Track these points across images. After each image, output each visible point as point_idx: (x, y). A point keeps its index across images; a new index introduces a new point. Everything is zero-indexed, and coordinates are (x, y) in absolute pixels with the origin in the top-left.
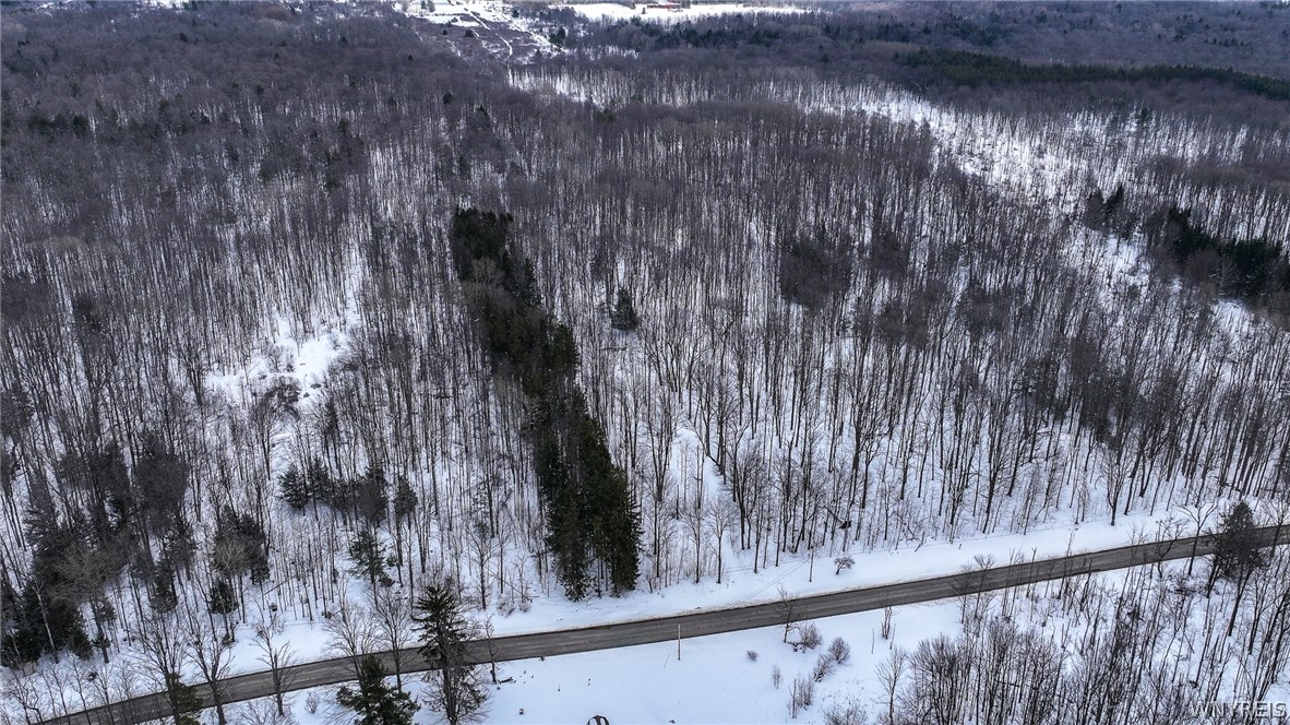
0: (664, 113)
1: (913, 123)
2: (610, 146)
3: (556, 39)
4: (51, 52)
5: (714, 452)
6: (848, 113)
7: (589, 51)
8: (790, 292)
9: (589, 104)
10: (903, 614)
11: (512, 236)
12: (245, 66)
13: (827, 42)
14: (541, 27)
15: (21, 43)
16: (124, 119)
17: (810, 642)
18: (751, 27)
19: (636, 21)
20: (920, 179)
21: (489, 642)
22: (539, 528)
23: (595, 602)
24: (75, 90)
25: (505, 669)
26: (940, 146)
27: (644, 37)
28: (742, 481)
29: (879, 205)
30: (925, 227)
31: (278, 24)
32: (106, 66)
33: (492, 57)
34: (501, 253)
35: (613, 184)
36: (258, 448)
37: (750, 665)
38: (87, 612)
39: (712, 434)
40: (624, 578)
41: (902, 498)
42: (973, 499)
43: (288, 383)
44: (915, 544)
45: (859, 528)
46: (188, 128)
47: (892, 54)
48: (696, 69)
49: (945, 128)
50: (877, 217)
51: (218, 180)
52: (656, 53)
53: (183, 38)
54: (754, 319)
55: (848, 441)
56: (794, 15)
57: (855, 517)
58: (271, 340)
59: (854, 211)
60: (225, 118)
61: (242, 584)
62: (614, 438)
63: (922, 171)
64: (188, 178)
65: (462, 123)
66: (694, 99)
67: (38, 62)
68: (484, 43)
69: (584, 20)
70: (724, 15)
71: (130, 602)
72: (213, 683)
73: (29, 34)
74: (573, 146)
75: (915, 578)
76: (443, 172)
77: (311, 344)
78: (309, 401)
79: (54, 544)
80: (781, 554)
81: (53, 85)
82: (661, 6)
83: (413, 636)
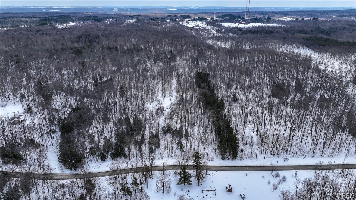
0: (244, 51)
1: (307, 55)
2: (231, 58)
3: (218, 31)
4: (110, 32)
5: (255, 130)
6: (290, 52)
7: (225, 35)
8: (274, 95)
9: (225, 48)
10: (300, 172)
11: (209, 78)
12: (150, 37)
13: (285, 33)
14: (214, 28)
15: (104, 30)
16: (126, 48)
17: (277, 176)
18: (265, 29)
19: (236, 27)
20: (309, 70)
21: (206, 166)
22: (216, 143)
23: (228, 161)
24: (115, 41)
25: (209, 172)
26: (314, 61)
27: (239, 31)
28: (263, 139)
29: (297, 75)
30: (309, 82)
31: (155, 27)
32: (121, 36)
33: (203, 35)
34: (207, 82)
35: (232, 67)
36: (157, 120)
37: (263, 179)
38: (126, 149)
39: (255, 127)
40: (234, 156)
41: (301, 146)
42: (319, 148)
43: (161, 107)
44: (304, 157)
45: (290, 152)
46: (139, 50)
47: (302, 37)
48: (251, 41)
49: (316, 57)
50: (297, 78)
51: (145, 62)
52: (242, 36)
53: (136, 30)
54: (266, 102)
55: (288, 131)
56: (276, 26)
57: (289, 149)
58: (157, 98)
59: (291, 76)
60: (146, 48)
61: (154, 148)
62: (233, 126)
63: (309, 68)
64: (139, 61)
65: (197, 52)
66: (251, 47)
67: (108, 35)
68: (201, 32)
69: (224, 27)
70: (259, 26)
71: (134, 150)
72: (151, 167)
73: (105, 28)
74: (222, 58)
75: (303, 165)
76: (192, 63)
77: (165, 99)
78: (167, 111)
79: (120, 137)
80: (271, 155)
81: (111, 40)
82: (242, 24)
83: (191, 163)
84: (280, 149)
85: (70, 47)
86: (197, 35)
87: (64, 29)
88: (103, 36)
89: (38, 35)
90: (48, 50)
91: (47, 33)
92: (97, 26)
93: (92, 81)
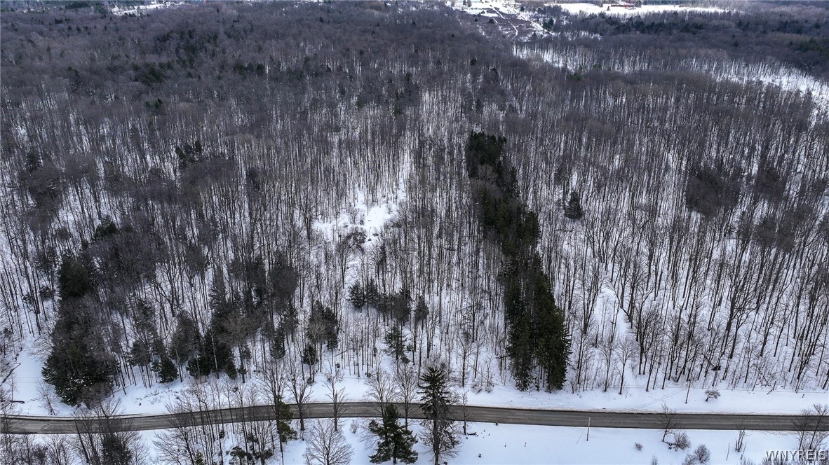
0: (615, 77)
1: (799, 92)
2: (576, 97)
3: (547, 26)
4: (249, 26)
5: (626, 306)
6: (749, 82)
7: (568, 34)
8: (692, 202)
9: (565, 69)
10: (752, 436)
11: (505, 152)
12: (355, 38)
13: (738, 32)
14: (538, 18)
15: (234, 21)
16: (284, 67)
17: (681, 444)
18: (683, 21)
19: (602, 15)
20: (800, 131)
21: (464, 408)
22: (503, 340)
23: (535, 393)
24: (260, 49)
25: (473, 427)
26: (819, 109)
27: (607, 26)
28: (644, 328)
29: (766, 148)
30: (800, 166)
31: (376, 13)
32: (277, 36)
33: (504, 36)
34: (497, 162)
35: (576, 122)
36: (339, 268)
37: (636, 452)
38: (236, 352)
39: (626, 294)
40: (555, 381)
41: (761, 355)
42: (817, 364)
43: (360, 231)
44: (768, 389)
45: (726, 371)
46: (319, 74)
47: (787, 42)
48: (640, 49)
49: (825, 96)
50: (764, 156)
51: (332, 106)
52: (614, 37)
53: (321, 20)
54: (665, 219)
55: (724, 311)
56: (716, 13)
57: (724, 363)
58: (353, 204)
59: (747, 151)
60: (340, 69)
61: (321, 348)
62: (558, 289)
63: (802, 126)
64: (316, 104)
65: (481, 79)
66: (637, 68)
67: (243, 33)
68: (500, 27)
69: (567, 14)
70: (665, 12)
71: (259, 349)
72: (300, 405)
73: (239, 16)
74: (551, 96)
75: (765, 413)
76: (465, 108)
77: (375, 209)
78: (371, 244)
79: (223, 310)
80: (667, 381)
81: (248, 46)
82: (620, 6)
83: (417, 396)
84: (698, 363)
85: (133, 64)
86: (490, 35)
87: (129, 18)
88: (229, 36)
89: (55, 33)
90: (70, 69)
91: (80, 26)
92: (218, 11)
93: (174, 154)
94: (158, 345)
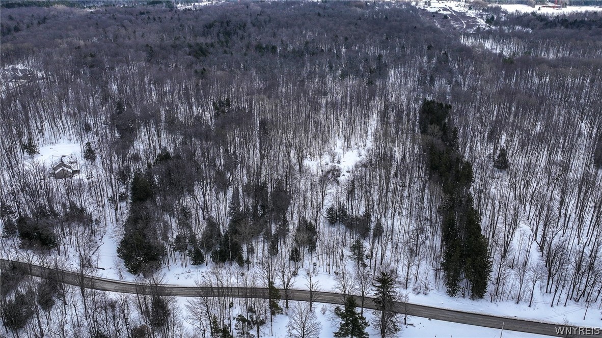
0: (542, 62)
2: (509, 76)
3: (489, 21)
4: (268, 19)
5: (539, 239)
7: (505, 28)
8: (599, 162)
9: (501, 54)
11: (450, 116)
12: (342, 28)
14: (482, 15)
15: (258, 15)
16: (290, 48)
19: (534, 14)
21: (406, 305)
22: (439, 257)
23: (461, 299)
24: (274, 35)
25: (411, 319)
27: (537, 22)
28: (552, 257)
31: (359, 10)
32: (288, 26)
33: (455, 29)
34: (443, 123)
35: (507, 95)
36: (320, 194)
38: (245, 248)
39: (539, 230)
40: (478, 291)
43: (337, 168)
46: (315, 53)
48: (564, 40)
51: (323, 77)
52: (543, 31)
53: (319, 15)
58: (333, 148)
60: (330, 50)
61: (304, 251)
62: (485, 222)
64: (311, 75)
65: (435, 60)
66: (560, 55)
67: (263, 23)
68: (452, 22)
69: (505, 12)
70: (586, 12)
71: (261, 248)
72: (286, 290)
73: (261, 11)
74: (488, 74)
76: (421, 82)
77: (349, 153)
78: (344, 178)
79: (237, 218)
80: (569, 300)
81: (267, 32)
82: (549, 7)
83: (371, 292)
84: (596, 289)
85: (188, 43)
86: (444, 27)
87: (188, 11)
88: (254, 25)
89: (139, 21)
90: (147, 45)
91: (155, 17)
92: (247, 7)
93: (211, 107)
94: (193, 239)
